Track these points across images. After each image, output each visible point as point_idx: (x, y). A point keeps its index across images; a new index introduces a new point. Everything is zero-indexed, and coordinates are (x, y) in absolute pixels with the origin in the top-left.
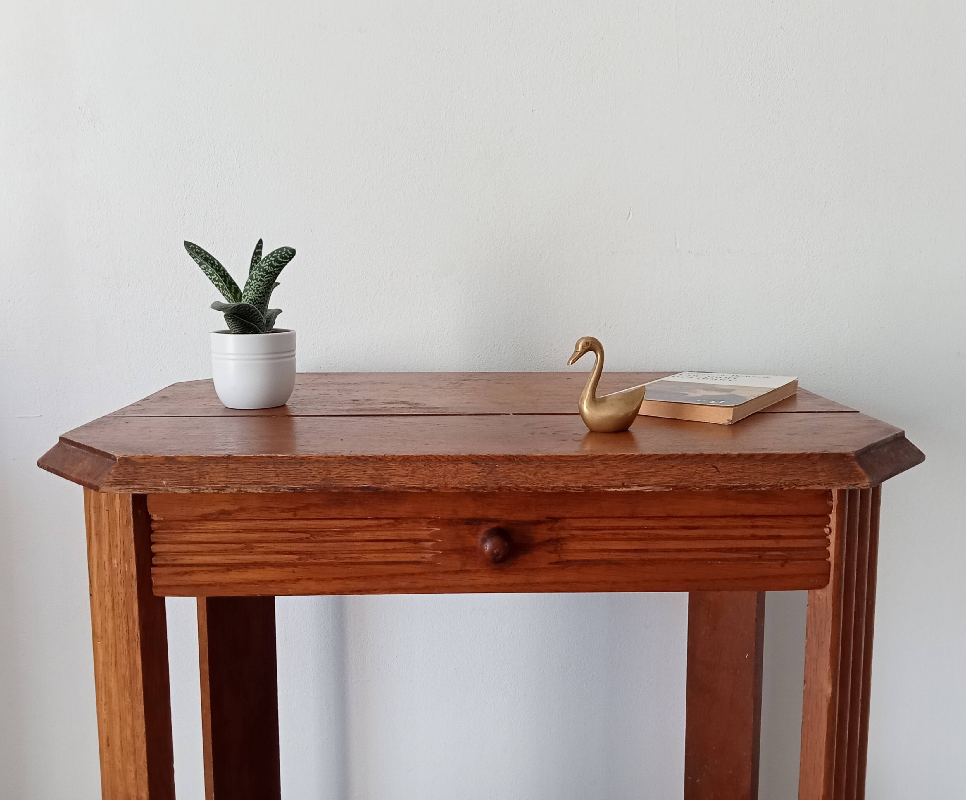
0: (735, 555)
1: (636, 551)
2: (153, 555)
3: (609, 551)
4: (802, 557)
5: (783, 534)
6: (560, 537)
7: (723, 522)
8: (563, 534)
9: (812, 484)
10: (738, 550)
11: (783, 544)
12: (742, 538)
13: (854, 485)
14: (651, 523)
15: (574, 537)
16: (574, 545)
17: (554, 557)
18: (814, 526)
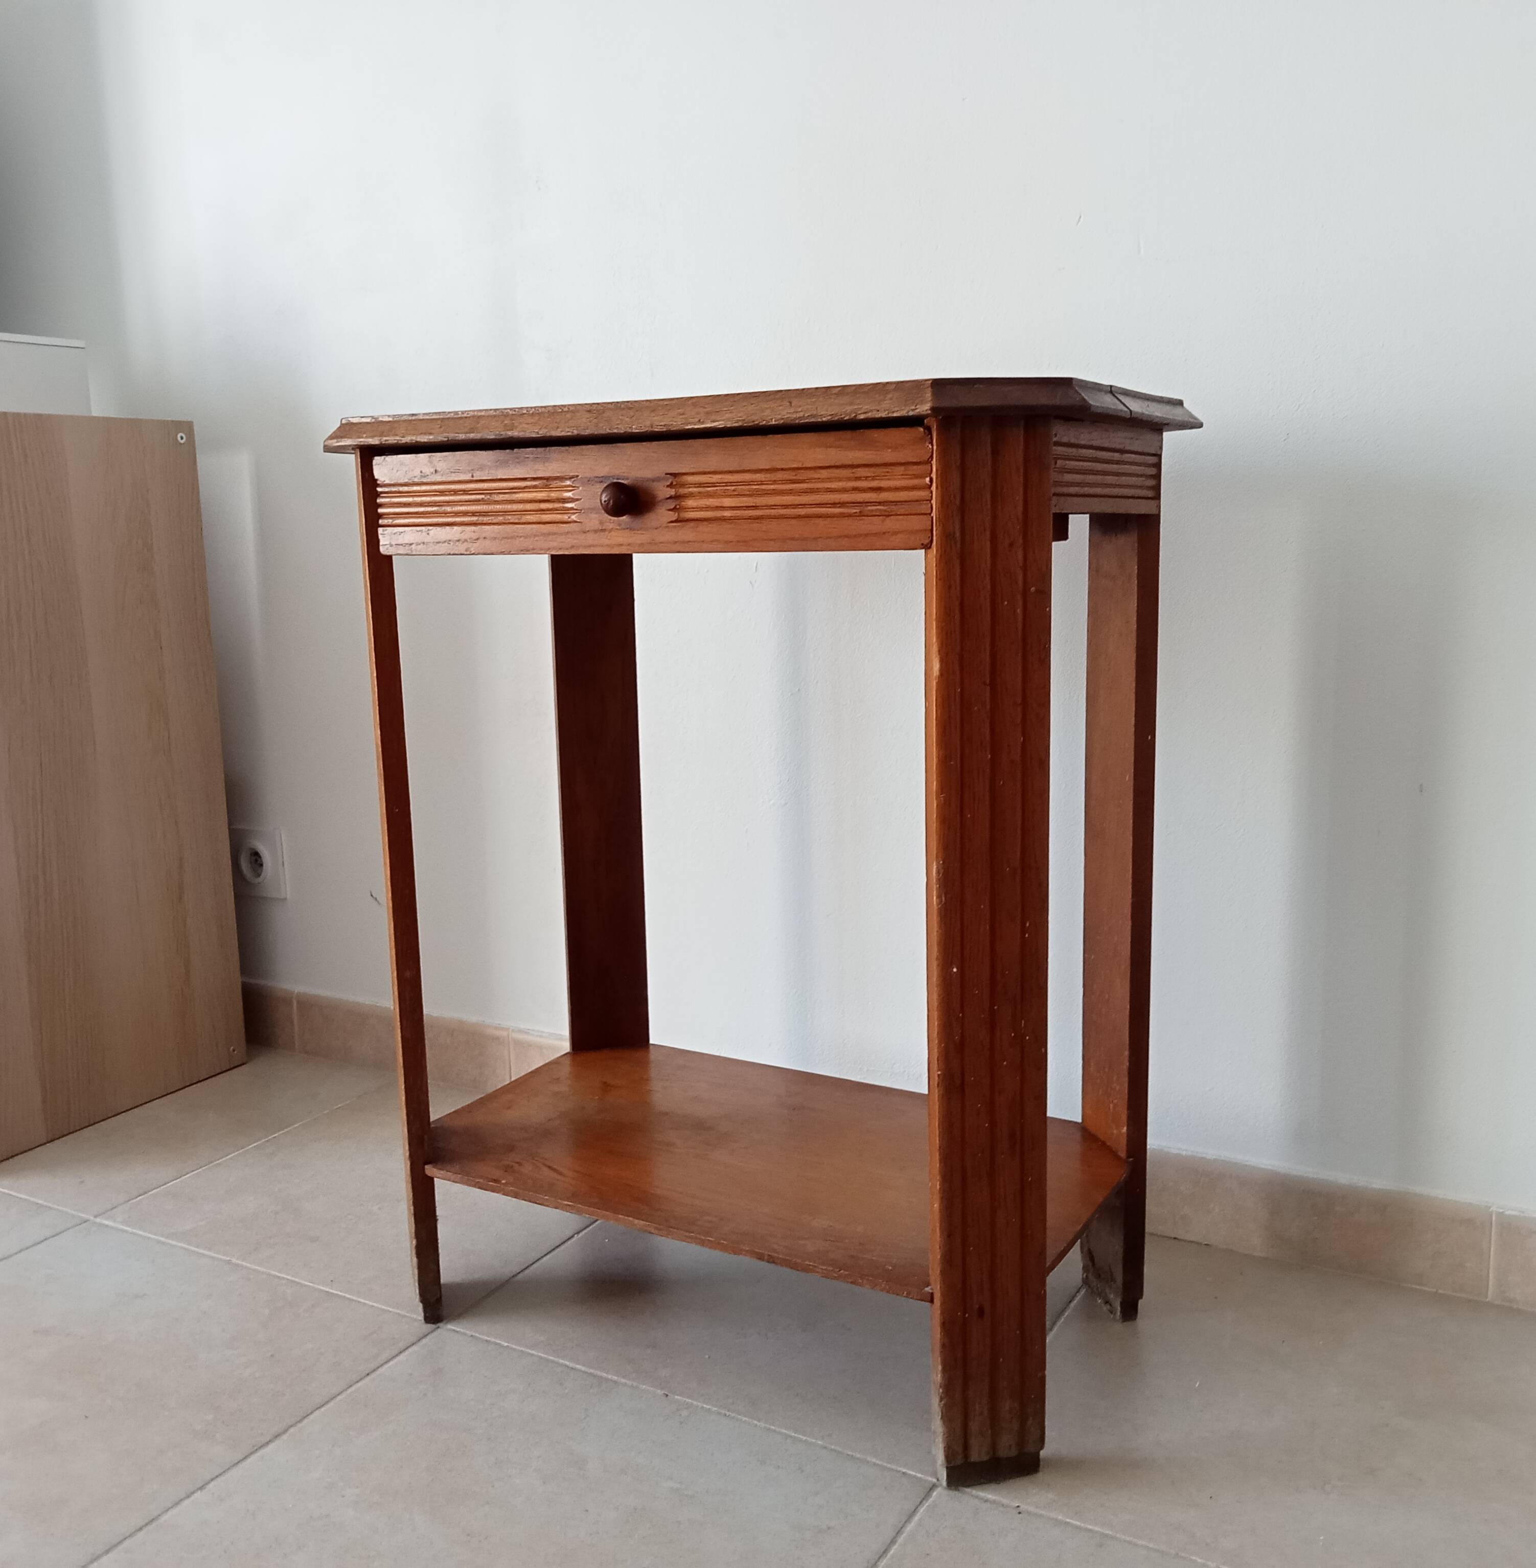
0: (837, 510)
1: (748, 508)
2: (381, 516)
3: (723, 508)
4: (902, 511)
5: (882, 485)
6: (678, 494)
7: (824, 474)
8: (683, 491)
9: (871, 411)
10: (842, 504)
11: (884, 496)
12: (844, 490)
13: (913, 410)
14: (758, 477)
15: (691, 495)
16: (690, 503)
17: (674, 516)
18: (916, 476)
